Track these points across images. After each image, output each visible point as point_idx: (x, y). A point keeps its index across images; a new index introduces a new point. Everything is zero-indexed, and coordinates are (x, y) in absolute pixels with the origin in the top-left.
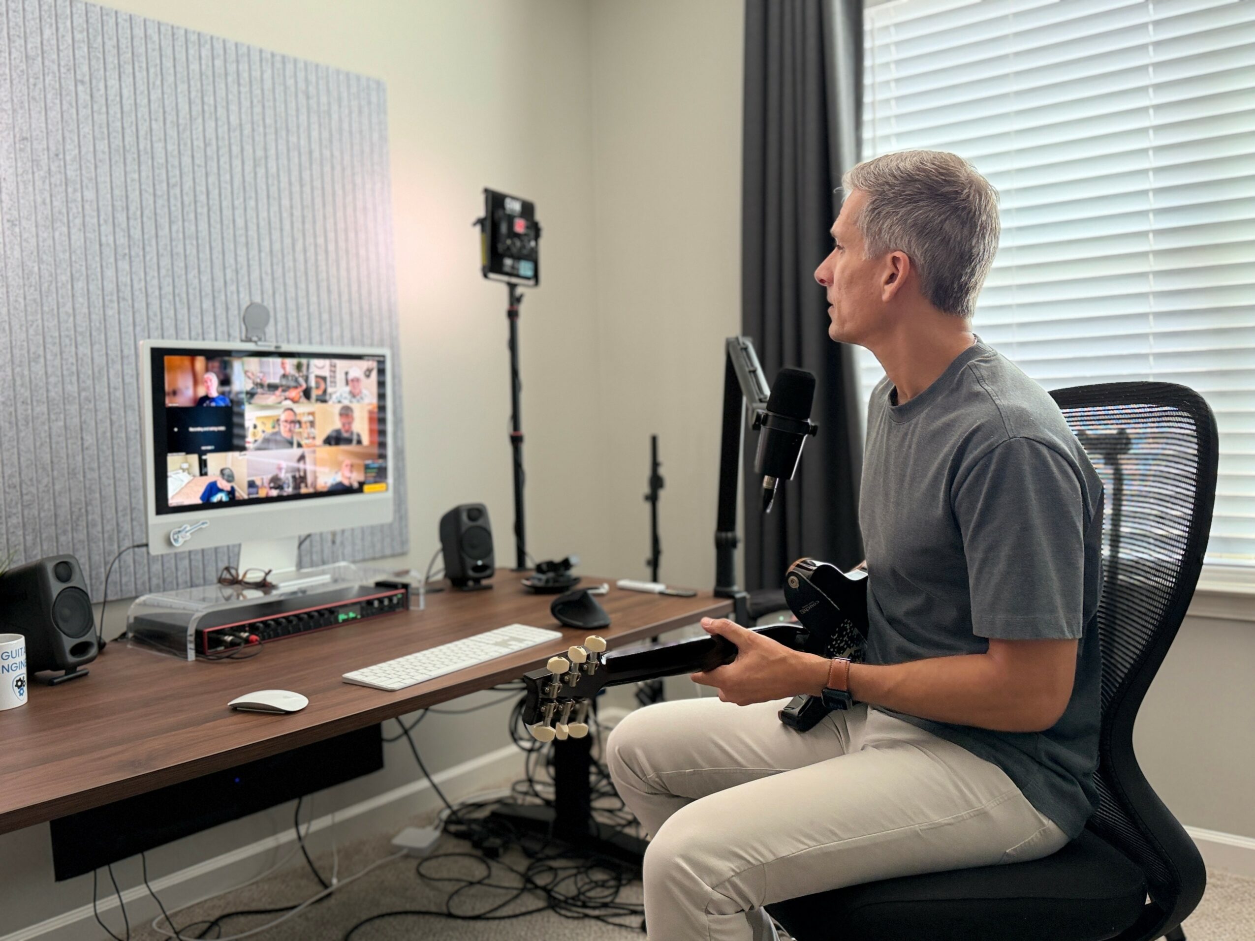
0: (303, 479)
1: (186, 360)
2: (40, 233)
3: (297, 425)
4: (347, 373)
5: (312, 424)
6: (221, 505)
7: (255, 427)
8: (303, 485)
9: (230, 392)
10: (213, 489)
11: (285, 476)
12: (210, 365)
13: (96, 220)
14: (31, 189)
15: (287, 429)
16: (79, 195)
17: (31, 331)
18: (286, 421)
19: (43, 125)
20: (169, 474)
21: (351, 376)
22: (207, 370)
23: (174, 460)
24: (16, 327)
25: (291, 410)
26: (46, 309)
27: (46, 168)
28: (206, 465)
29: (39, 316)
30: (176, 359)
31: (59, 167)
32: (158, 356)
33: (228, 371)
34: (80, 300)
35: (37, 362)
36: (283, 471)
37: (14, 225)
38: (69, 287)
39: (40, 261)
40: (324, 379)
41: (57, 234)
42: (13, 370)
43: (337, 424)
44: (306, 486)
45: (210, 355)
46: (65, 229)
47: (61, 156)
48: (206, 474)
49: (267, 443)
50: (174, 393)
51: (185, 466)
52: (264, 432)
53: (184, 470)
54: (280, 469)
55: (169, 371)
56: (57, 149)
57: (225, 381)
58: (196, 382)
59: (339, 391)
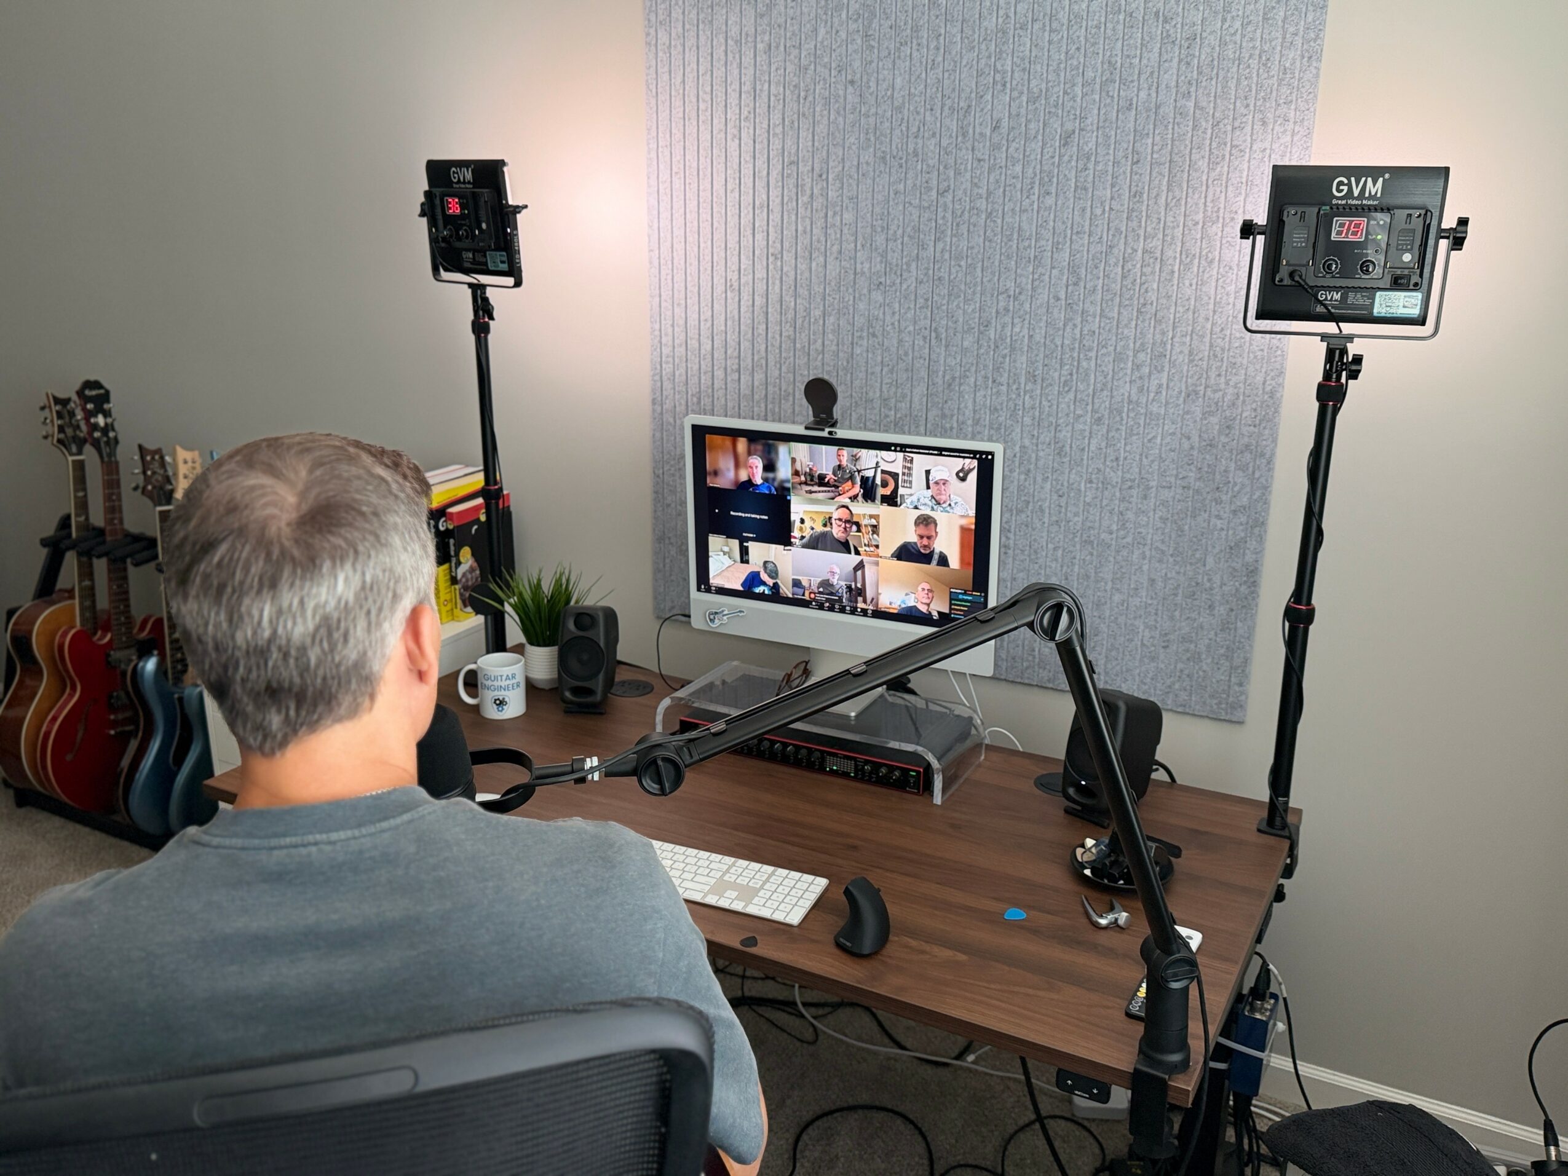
0: (861, 592)
1: (727, 441)
2: (799, 265)
3: (854, 528)
4: (928, 472)
5: (875, 529)
6: (761, 597)
7: (802, 521)
8: (860, 599)
9: (774, 479)
10: (753, 579)
11: (839, 583)
12: (752, 447)
13: (853, 245)
14: (794, 217)
15: (842, 529)
16: (838, 218)
17: (784, 369)
18: (840, 520)
19: (810, 144)
20: (710, 554)
21: (935, 476)
22: (750, 453)
23: (715, 542)
24: (771, 363)
25: (847, 508)
26: (798, 346)
27: (808, 192)
28: (747, 553)
29: (792, 353)
30: (717, 439)
31: (822, 189)
32: (700, 433)
33: (773, 455)
34: (831, 336)
35: (787, 400)
36: (837, 577)
37: (776, 258)
38: (821, 322)
39: (796, 296)
40: (895, 476)
41: (814, 265)
42: (766, 406)
43: (911, 536)
44: (865, 601)
45: (753, 436)
46: (822, 259)
47: (824, 177)
48: (747, 562)
49: (817, 542)
50: (716, 473)
51: (726, 549)
52: (812, 529)
53: (725, 553)
54: (833, 573)
55: (710, 450)
56: (821, 169)
57: (769, 467)
58: (737, 466)
59: (914, 493)
